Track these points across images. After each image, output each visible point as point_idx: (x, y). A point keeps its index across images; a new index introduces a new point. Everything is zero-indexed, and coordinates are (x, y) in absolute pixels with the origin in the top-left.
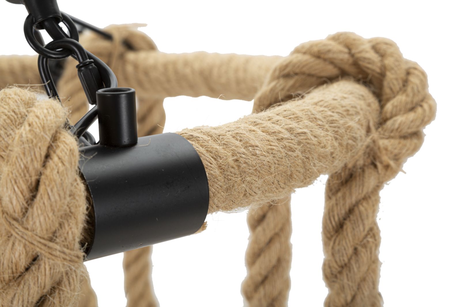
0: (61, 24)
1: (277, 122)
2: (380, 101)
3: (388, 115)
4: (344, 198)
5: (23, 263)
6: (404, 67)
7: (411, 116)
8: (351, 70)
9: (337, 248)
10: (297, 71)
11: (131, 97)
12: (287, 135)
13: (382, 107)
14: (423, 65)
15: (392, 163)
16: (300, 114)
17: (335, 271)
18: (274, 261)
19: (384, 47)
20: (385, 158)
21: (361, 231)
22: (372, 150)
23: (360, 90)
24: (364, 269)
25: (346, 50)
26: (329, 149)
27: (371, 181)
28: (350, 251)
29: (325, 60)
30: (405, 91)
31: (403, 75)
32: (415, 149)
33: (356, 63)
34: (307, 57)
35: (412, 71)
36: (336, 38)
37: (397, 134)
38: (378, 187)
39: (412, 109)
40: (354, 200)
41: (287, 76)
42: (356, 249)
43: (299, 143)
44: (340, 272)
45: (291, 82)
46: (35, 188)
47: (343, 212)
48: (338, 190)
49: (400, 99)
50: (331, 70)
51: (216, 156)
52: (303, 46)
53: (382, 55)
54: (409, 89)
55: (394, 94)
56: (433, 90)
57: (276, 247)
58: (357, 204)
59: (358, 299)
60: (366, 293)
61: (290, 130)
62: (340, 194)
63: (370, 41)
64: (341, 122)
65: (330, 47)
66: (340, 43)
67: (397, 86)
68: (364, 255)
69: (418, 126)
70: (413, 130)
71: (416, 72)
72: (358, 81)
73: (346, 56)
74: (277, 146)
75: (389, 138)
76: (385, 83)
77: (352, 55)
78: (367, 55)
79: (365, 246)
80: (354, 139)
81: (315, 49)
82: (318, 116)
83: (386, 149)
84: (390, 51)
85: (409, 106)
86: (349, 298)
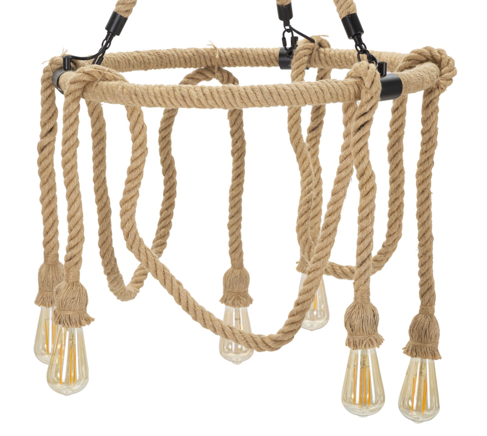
0: (362, 45)
1: (415, 72)
2: (440, 69)
3: (443, 73)
4: (429, 97)
5: (370, 98)
6: (448, 58)
7: (450, 73)
8: (431, 59)
9: (426, 112)
10: (413, 58)
11: (386, 64)
12: (418, 75)
13: (441, 71)
14: (454, 58)
15: (444, 87)
16: (421, 70)
17: (425, 119)
18: (400, 124)
19: (442, 51)
20: (442, 86)
21: (434, 107)
22: (438, 83)
23: (434, 65)
24: (434, 119)
25: (429, 52)
26: (428, 81)
27: (437, 92)
28: (430, 113)
29: (422, 55)
30: (448, 66)
31: (447, 60)
32: (451, 84)
33: (432, 57)
34: (416, 54)
35: (450, 59)
36: (426, 48)
37: (445, 79)
38: (439, 95)
39: (450, 71)
40: (432, 98)
41: (409, 60)
42: (432, 112)
43: (421, 78)
44: (427, 120)
45: (411, 62)
46: (373, 82)
47: (429, 102)
48: (427, 96)
49: (446, 68)
50: (424, 59)
51: (404, 79)
52: (415, 50)
53: (441, 54)
54: (449, 65)
55: (445, 67)
56: (456, 66)
57: (401, 119)
58: (433, 99)
59: (432, 128)
60: (434, 127)
61: (419, 74)
62: (428, 96)
63: (437, 50)
64: (431, 73)
65: (424, 51)
66: (427, 50)
67: (445, 64)
68: (434, 115)
69: (452, 77)
70: (450, 78)
71: (452, 60)
72: (433, 62)
73: (429, 54)
74: (416, 78)
75: (443, 80)
76: (442, 63)
77: (431, 54)
78: (436, 54)
79: (435, 112)
80: (434, 79)
81: (419, 52)
82: (425, 71)
83: (442, 83)
84: (443, 53)
85: (449, 71)
86: (429, 128)
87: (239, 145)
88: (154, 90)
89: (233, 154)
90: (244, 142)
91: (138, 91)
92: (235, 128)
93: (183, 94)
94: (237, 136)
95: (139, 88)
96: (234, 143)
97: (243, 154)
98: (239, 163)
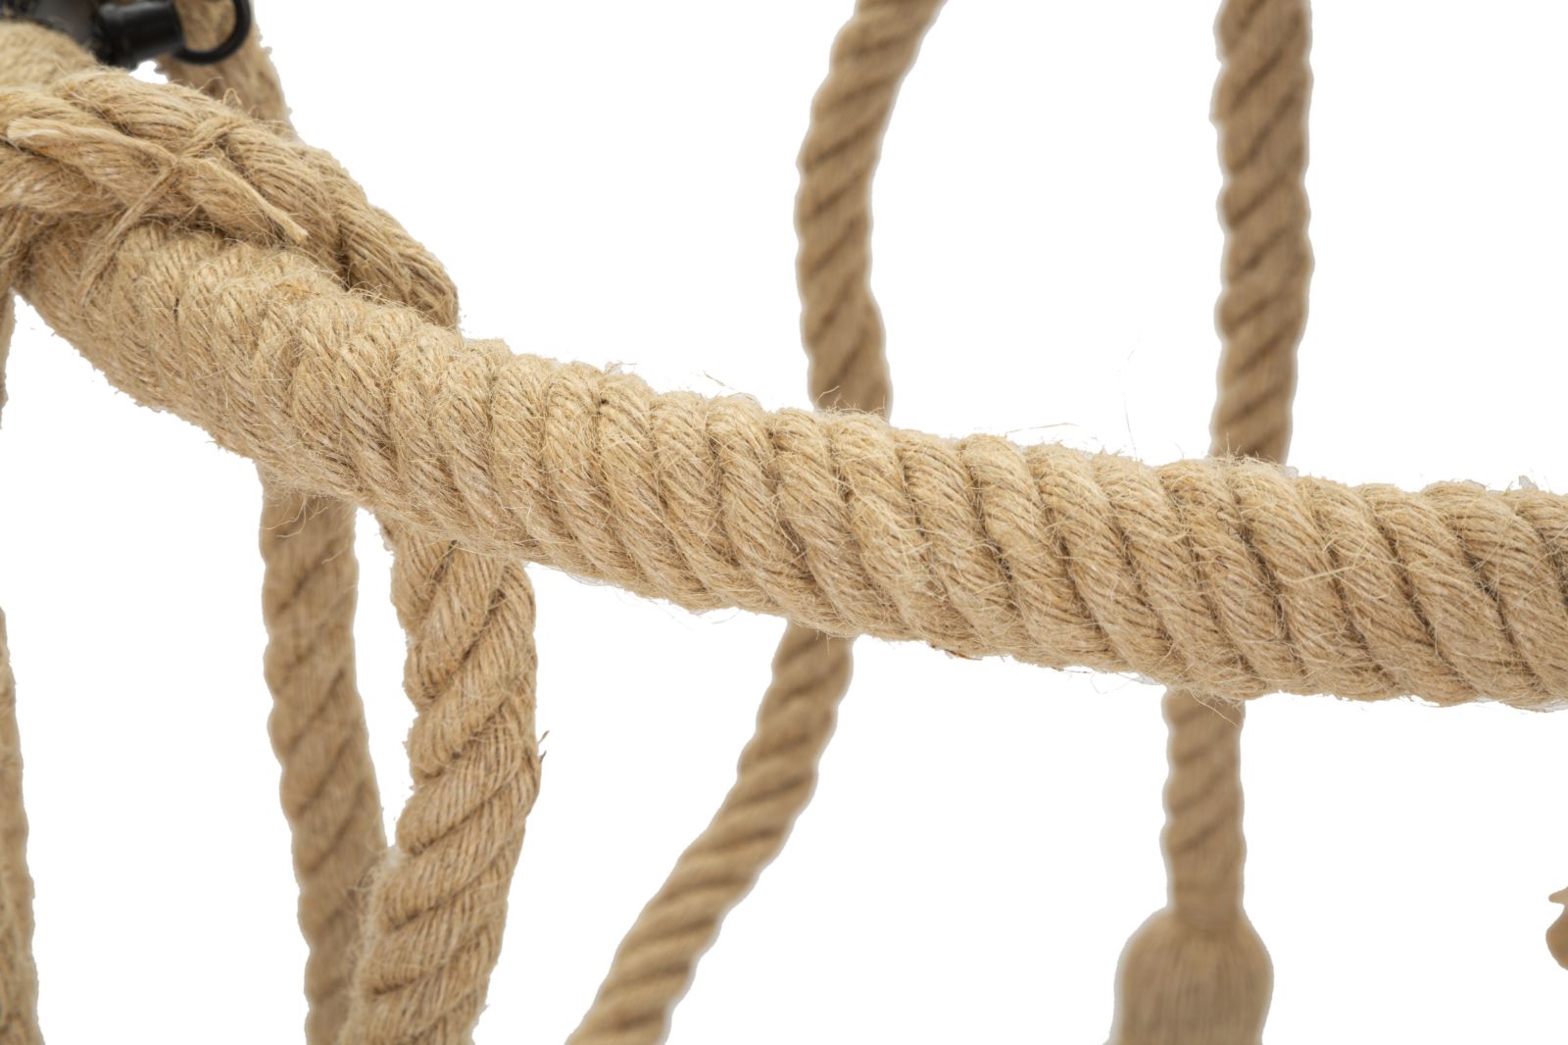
87: (1266, 278)
88: (538, 432)
89: (1230, 320)
90: (1299, 263)
91: (406, 422)
92: (1253, 179)
93: (800, 520)
94: (1259, 226)
95: (422, 391)
96: (1242, 265)
97: (1290, 329)
98: (1263, 380)
